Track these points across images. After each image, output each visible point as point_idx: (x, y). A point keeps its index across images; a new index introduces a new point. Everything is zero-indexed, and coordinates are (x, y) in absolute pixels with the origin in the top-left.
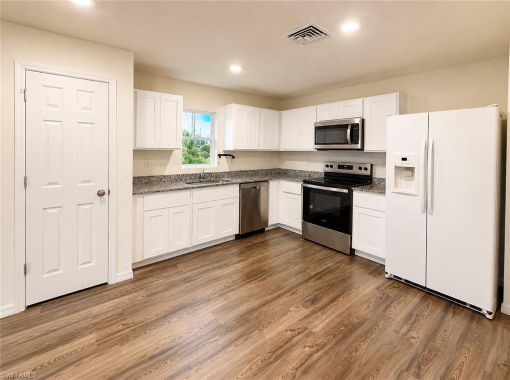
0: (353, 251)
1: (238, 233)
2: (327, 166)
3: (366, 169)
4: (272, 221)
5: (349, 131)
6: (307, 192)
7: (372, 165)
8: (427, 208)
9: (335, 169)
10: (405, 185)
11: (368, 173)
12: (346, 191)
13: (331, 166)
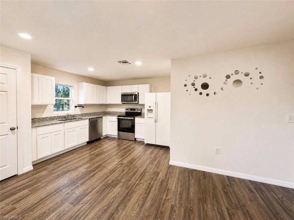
0: (135, 139)
1: (88, 141)
2: (126, 110)
3: (139, 110)
4: (104, 134)
5: (134, 96)
6: (119, 120)
7: (141, 109)
8: (156, 121)
9: (129, 111)
10: (150, 115)
11: (140, 111)
12: (133, 118)
13: (128, 110)
